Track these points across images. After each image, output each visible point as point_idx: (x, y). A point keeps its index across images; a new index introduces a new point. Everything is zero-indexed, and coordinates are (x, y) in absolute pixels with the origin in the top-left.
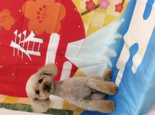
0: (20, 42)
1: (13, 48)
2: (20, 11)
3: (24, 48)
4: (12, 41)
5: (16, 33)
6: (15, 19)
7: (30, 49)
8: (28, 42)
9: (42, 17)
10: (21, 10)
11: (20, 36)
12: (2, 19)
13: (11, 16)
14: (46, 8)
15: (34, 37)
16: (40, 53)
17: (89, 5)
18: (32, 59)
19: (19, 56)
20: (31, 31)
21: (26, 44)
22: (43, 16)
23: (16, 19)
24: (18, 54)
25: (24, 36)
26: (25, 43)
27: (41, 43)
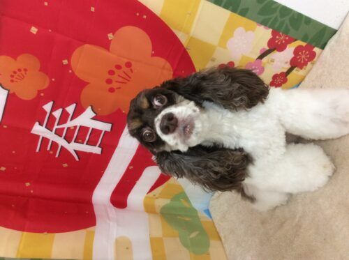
0: (56, 127)
1: (38, 136)
2: (65, 62)
3: (65, 138)
4: (37, 123)
5: (48, 107)
6: (51, 78)
7: (80, 141)
8: (75, 127)
9: (117, 82)
10: (69, 61)
11: (57, 114)
12: (16, 76)
13: (40, 70)
14: (132, 67)
15: (92, 119)
16: (100, 149)
18: (79, 158)
19: (51, 152)
20: (88, 107)
21: (70, 131)
22: (121, 79)
23: (53, 80)
24: (48, 149)
25: (68, 114)
26: (68, 128)
27: (105, 132)
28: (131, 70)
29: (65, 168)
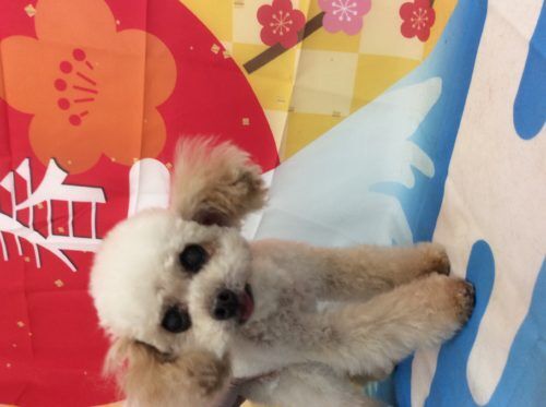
0: (16, 208)
3: (35, 230)
7: (61, 230)
8: (45, 203)
9: (76, 101)
11: (8, 184)
14: (87, 59)
15: (64, 183)
17: (275, 21)
18: (75, 266)
19: (27, 259)
20: (48, 161)
21: (39, 212)
24: (20, 253)
25: (24, 181)
26: (35, 208)
27: (97, 204)
28: (88, 64)
29: (61, 289)
